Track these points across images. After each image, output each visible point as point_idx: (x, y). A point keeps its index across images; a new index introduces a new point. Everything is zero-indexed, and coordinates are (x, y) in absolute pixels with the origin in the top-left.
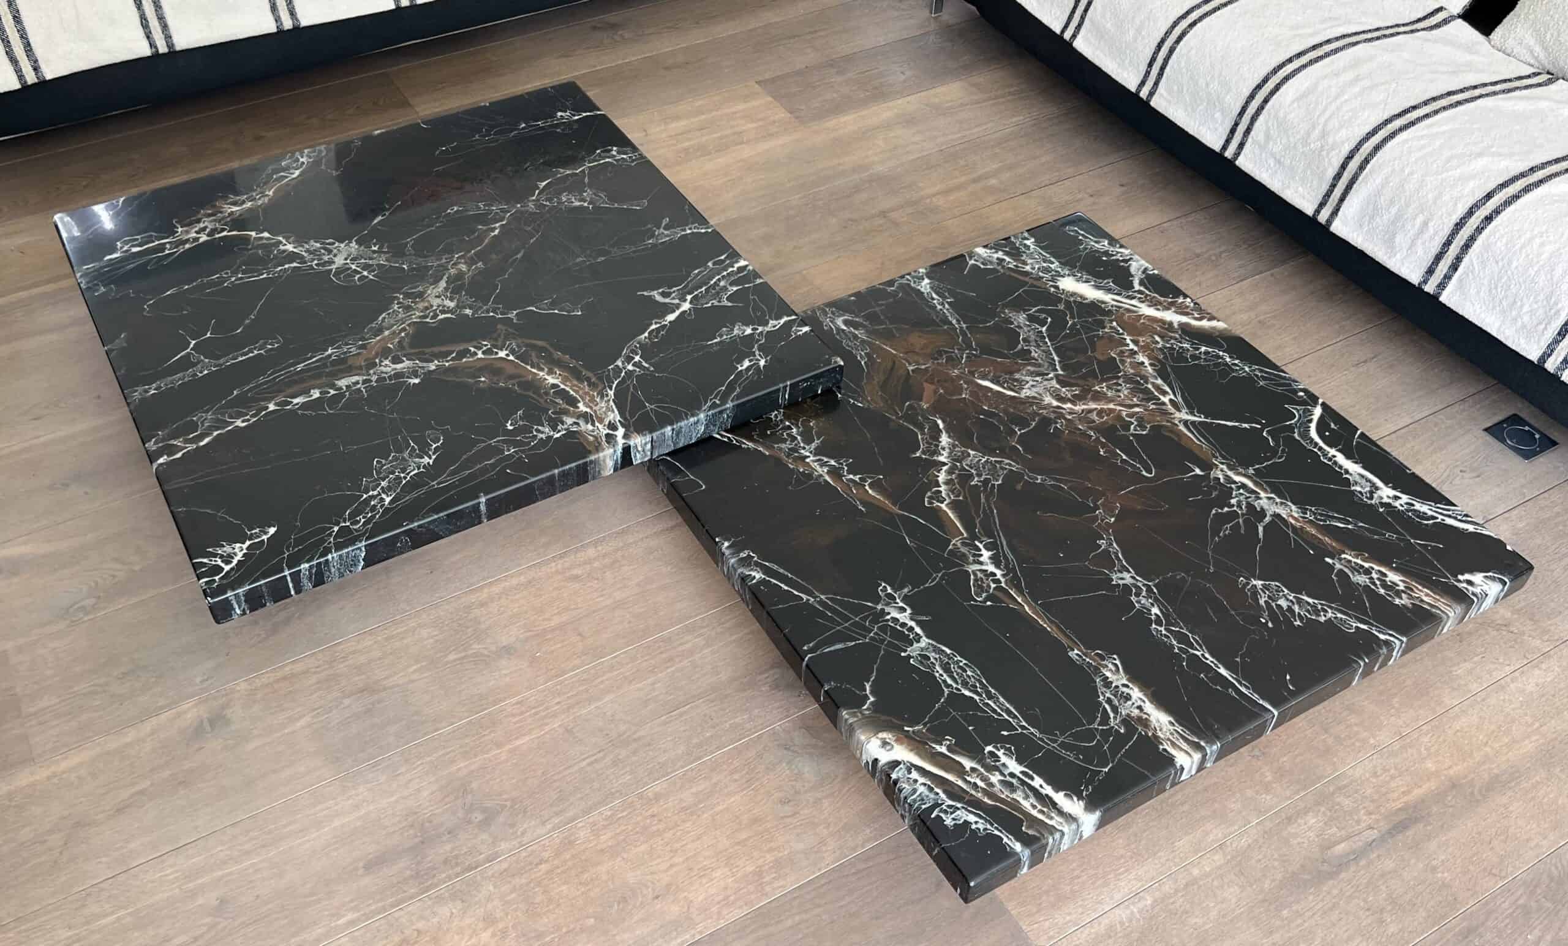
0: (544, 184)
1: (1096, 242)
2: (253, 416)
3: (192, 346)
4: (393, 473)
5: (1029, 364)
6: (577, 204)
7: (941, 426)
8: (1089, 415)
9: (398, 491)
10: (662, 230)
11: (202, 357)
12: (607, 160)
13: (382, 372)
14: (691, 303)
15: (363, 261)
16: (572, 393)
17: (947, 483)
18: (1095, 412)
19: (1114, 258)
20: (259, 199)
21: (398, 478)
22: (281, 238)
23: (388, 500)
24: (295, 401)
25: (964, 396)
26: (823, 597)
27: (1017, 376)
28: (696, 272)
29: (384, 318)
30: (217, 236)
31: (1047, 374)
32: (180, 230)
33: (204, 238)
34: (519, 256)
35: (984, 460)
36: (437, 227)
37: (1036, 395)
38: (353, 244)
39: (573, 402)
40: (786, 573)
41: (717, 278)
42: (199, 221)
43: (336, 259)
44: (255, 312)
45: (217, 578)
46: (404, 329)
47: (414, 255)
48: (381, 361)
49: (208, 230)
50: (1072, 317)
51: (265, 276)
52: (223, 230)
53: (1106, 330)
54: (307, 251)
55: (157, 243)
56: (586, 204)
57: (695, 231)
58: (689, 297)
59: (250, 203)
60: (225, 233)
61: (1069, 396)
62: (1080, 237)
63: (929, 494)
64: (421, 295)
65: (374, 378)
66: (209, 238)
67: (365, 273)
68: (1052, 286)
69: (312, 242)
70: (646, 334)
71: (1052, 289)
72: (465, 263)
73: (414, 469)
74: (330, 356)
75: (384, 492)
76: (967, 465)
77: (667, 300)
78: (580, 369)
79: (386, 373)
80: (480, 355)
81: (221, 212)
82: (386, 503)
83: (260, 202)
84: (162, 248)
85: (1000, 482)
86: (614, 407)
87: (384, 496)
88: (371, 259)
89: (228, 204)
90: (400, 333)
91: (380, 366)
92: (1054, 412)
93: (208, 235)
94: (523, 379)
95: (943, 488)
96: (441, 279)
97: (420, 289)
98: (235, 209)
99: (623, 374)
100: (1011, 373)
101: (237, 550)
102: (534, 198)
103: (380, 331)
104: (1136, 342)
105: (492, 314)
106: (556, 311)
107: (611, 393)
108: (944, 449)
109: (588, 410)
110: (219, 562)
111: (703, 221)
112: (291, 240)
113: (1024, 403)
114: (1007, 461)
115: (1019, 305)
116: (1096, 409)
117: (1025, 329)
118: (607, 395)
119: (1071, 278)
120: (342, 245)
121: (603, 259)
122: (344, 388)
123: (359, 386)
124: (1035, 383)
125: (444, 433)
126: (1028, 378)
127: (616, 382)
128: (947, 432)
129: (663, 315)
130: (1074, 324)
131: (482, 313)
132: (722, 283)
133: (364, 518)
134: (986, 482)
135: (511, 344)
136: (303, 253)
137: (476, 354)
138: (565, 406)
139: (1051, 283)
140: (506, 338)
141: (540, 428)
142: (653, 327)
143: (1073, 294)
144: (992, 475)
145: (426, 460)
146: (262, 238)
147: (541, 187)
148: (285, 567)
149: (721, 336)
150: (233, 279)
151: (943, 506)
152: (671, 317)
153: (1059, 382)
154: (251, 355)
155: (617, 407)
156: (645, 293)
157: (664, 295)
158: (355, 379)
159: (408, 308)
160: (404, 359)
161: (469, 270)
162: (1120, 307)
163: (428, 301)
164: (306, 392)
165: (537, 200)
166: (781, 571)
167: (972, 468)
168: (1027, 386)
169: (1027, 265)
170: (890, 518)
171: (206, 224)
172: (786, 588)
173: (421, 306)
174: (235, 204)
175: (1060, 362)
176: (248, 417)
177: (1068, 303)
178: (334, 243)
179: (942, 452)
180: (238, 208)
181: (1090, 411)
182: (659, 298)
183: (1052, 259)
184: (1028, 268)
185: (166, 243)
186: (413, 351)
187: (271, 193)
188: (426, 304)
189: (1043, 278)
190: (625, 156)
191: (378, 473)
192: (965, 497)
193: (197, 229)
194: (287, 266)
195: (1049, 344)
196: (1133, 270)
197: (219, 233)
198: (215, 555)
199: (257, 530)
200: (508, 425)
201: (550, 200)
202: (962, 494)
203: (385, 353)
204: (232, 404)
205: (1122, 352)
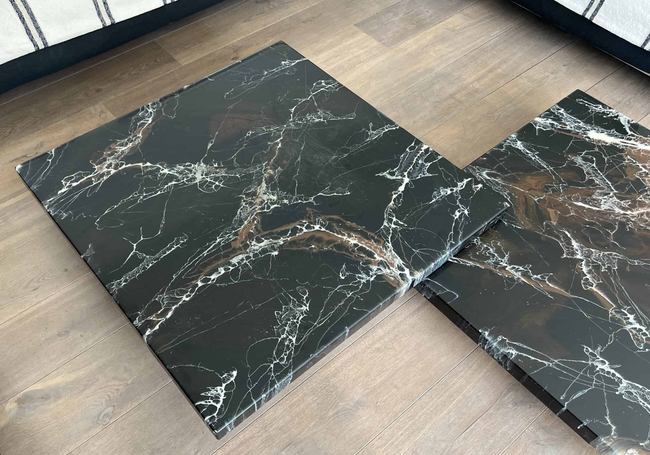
0: (293, 109)
1: (596, 107)
2: (191, 292)
3: (135, 248)
4: (289, 320)
5: (597, 188)
6: (317, 120)
7: (569, 235)
8: (642, 217)
9: (297, 332)
10: (371, 131)
11: (144, 255)
12: (322, 89)
13: (254, 250)
14: (408, 177)
15: (212, 175)
16: (368, 248)
17: (590, 272)
18: (645, 215)
19: (609, 116)
20: (135, 140)
21: (293, 323)
22: (158, 166)
23: (294, 339)
24: (213, 277)
25: (572, 214)
26: (556, 361)
27: (594, 197)
28: (402, 156)
29: (240, 212)
30: (120, 169)
31: (609, 194)
32: (96, 167)
33: (113, 171)
34: (299, 159)
35: (602, 254)
36: (245, 147)
37: (610, 208)
38: (202, 164)
39: (371, 255)
40: (529, 348)
41: (416, 158)
42: (105, 160)
43: (196, 176)
44: (164, 218)
45: (215, 414)
46: (254, 219)
47: (240, 167)
48: (251, 243)
49: (113, 165)
50: (606, 156)
51: (159, 193)
52: (122, 164)
53: (626, 161)
54: (177, 172)
55: (86, 178)
56: (322, 120)
57: (390, 129)
58: (406, 174)
59: (131, 144)
60: (124, 166)
61: (627, 206)
62: (586, 105)
63: (582, 282)
64: (254, 194)
65: (251, 255)
66: (116, 171)
67: (217, 183)
68: (586, 137)
69: (178, 166)
70: (392, 202)
71: (587, 139)
72: (271, 169)
73: (300, 315)
74: (219, 243)
75: (289, 335)
76: (594, 259)
77: (394, 178)
78: (365, 231)
79: (257, 250)
80: (305, 230)
81: (116, 152)
82: (294, 342)
83: (137, 142)
84: (89, 182)
85: (617, 268)
86: (396, 254)
87: (290, 337)
88: (217, 173)
89: (118, 146)
90: (253, 222)
91: (252, 246)
92: (624, 217)
93: (115, 169)
94: (336, 243)
95: (588, 276)
96: (262, 181)
97: (252, 189)
98: (124, 148)
99: (391, 231)
100: (590, 196)
101: (219, 392)
102: (292, 120)
103: (241, 222)
104: (645, 167)
105: (300, 201)
106: (335, 194)
107: (390, 245)
108: (577, 250)
109: (382, 259)
110: (212, 403)
111: (391, 123)
112: (165, 166)
113: (606, 214)
114: (614, 253)
115: (576, 152)
116: (644, 212)
117: (585, 166)
118: (388, 247)
119: (593, 130)
120: (196, 166)
121: (347, 155)
122: (237, 264)
123: (245, 261)
124: (605, 200)
125: (307, 286)
126: (601, 198)
127: (390, 237)
128: (574, 239)
129: (396, 189)
130: (608, 160)
131: (294, 201)
132: (420, 162)
133: (285, 355)
134: (609, 268)
135: (319, 220)
136: (176, 174)
137: (302, 230)
138: (367, 258)
139: (585, 136)
140: (315, 217)
141: (360, 275)
142: (394, 196)
143: (599, 141)
144: (610, 263)
145: (304, 308)
146: (147, 167)
147: (293, 111)
148: (253, 400)
149: (435, 197)
150: (142, 197)
151: (593, 288)
152: (402, 188)
153: (618, 198)
154: (173, 249)
155: (398, 254)
156: (380, 175)
157: (392, 174)
158: (240, 257)
159: (251, 204)
160: (263, 239)
161: (275, 173)
162: (627, 146)
163: (260, 197)
164: (215, 270)
165: (294, 121)
166: (525, 347)
167: (597, 260)
168: (602, 203)
169: (567, 126)
170: (569, 301)
171: (110, 161)
172: (533, 358)
173: (258, 201)
174: (122, 145)
175: (612, 185)
176: (189, 293)
177: (599, 146)
178: (191, 165)
179: (577, 252)
180: (125, 148)
181: (642, 214)
182: (389, 177)
183: (579, 121)
184: (568, 128)
185: (92, 177)
186: (265, 233)
187: (140, 135)
188: (260, 200)
189: (579, 133)
190: (330, 86)
191: (281, 321)
192: (602, 280)
193: (106, 165)
194: (170, 184)
195: (601, 174)
196: (622, 122)
197: (120, 167)
198: (208, 398)
199: (225, 375)
200: (341, 276)
201: (301, 119)
202: (600, 279)
203: (250, 236)
204: (174, 286)
205: (641, 174)
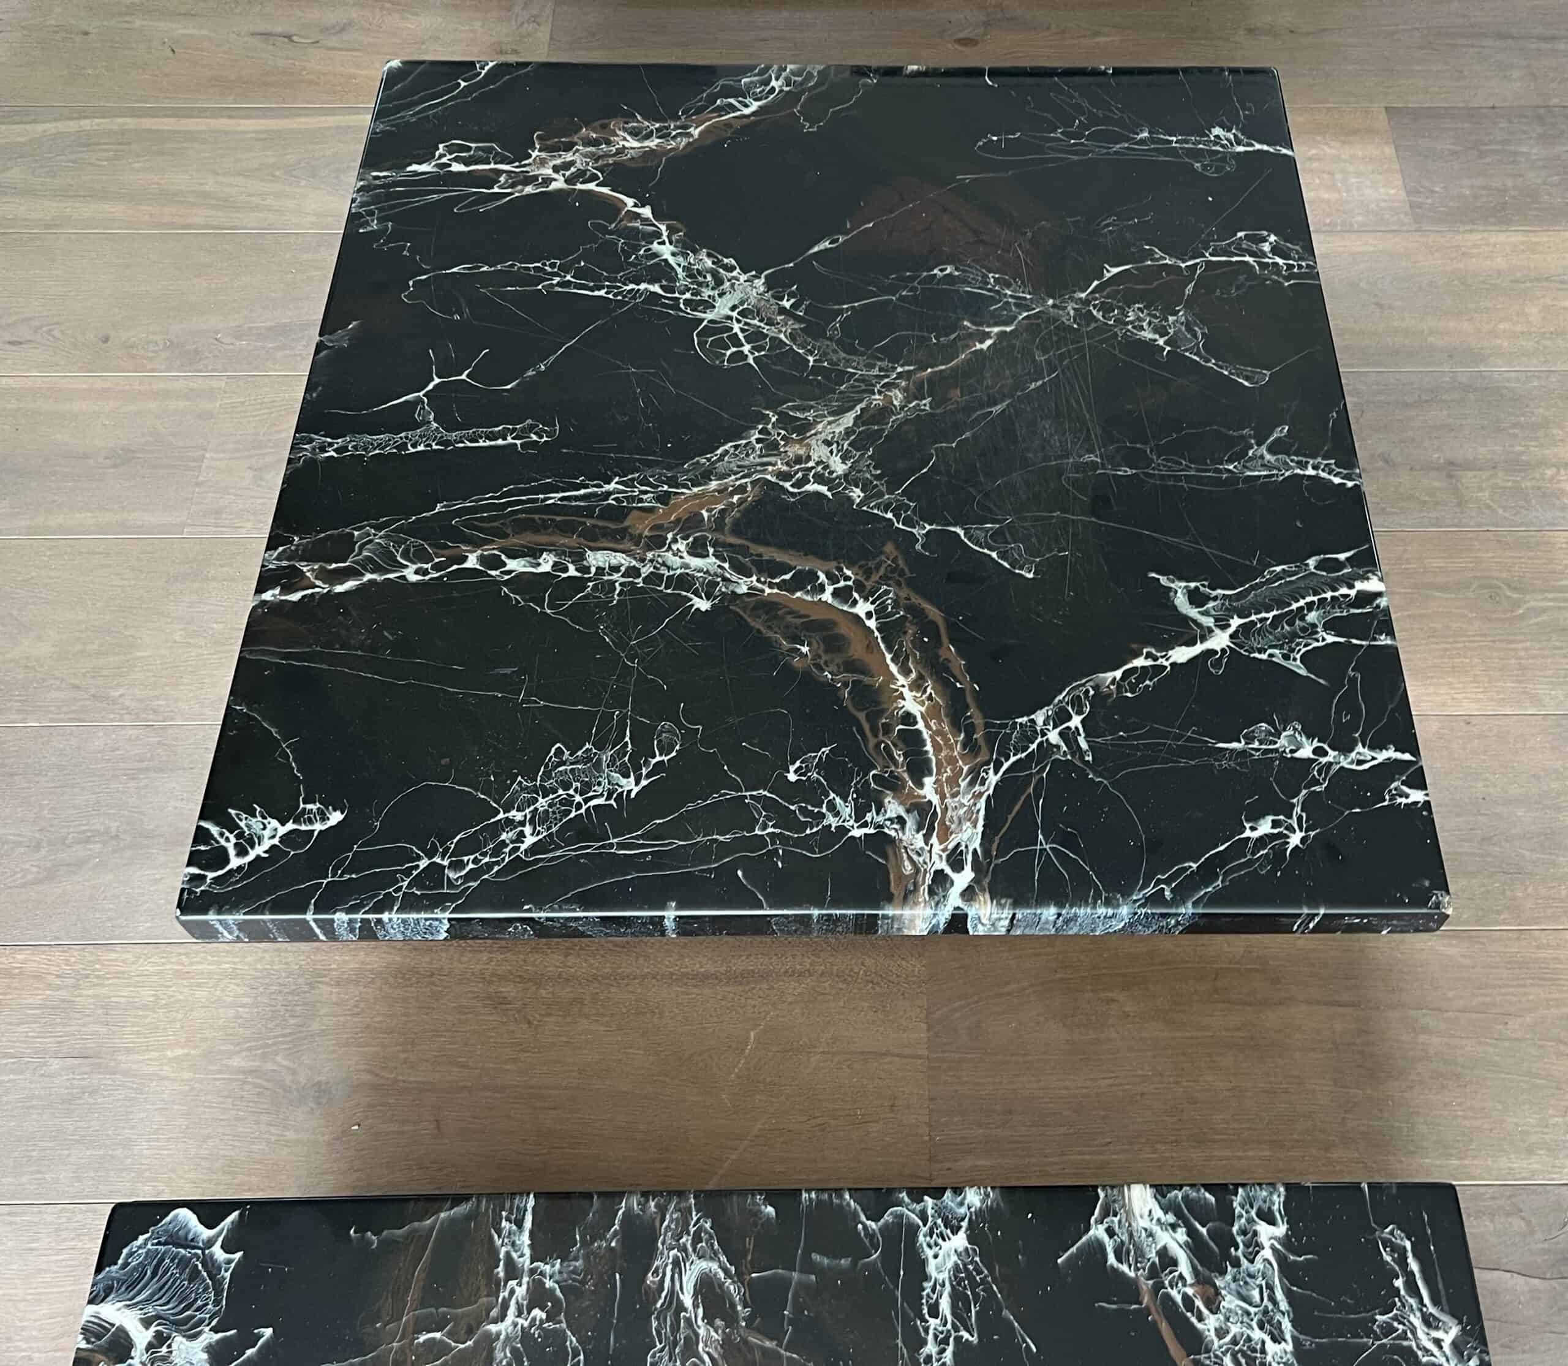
0: (1115, 271)
2: (437, 567)
3: (429, 387)
4: (567, 786)
9: (555, 829)
11: (431, 417)
13: (664, 564)
15: (754, 323)
16: (929, 745)
20: (676, 137)
21: (570, 801)
22: (663, 228)
23: (530, 840)
24: (510, 564)
30: (580, 186)
32: (536, 153)
33: (560, 181)
34: (997, 409)
36: (901, 298)
38: (760, 283)
39: (919, 769)
42: (569, 147)
43: (720, 302)
44: (552, 359)
46: (742, 489)
47: (838, 341)
48: (675, 541)
49: (574, 168)
51: (603, 292)
52: (593, 178)
54: (687, 269)
55: (491, 165)
59: (657, 141)
60: (592, 185)
64: (803, 429)
65: (646, 570)
66: (566, 186)
67: (747, 349)
69: (703, 254)
70: (1118, 673)
72: (905, 390)
73: (602, 795)
74: (607, 495)
75: (532, 821)
78: (970, 699)
79: (669, 568)
80: (827, 595)
82: (524, 847)
83: (673, 144)
86: (982, 814)
87: (528, 829)
88: (770, 323)
89: (628, 128)
90: (732, 494)
91: (667, 550)
93: (569, 178)
96: (850, 409)
97: (810, 415)
98: (631, 143)
99: (1034, 746)
101: (267, 832)
102: (1085, 294)
103: (706, 476)
105: (890, 516)
106: (994, 554)
107: (993, 779)
109: (936, 799)
112: (675, 237)
118: (984, 782)
120: (743, 278)
122: (597, 569)
123: (616, 576)
125: (689, 735)
131: (877, 506)
133: (476, 861)
135: (887, 593)
136: (680, 270)
137: (823, 590)
138: (903, 771)
140: (886, 578)
141: (839, 801)
142: (1138, 663)
145: (629, 784)
146: (637, 216)
147: (1106, 276)
150: (556, 280)
154: (501, 442)
158: (617, 559)
159: (771, 447)
160: (711, 550)
161: (902, 408)
163: (809, 446)
164: (535, 554)
165: (1088, 301)
171: (576, 156)
173: (793, 450)
174: (636, 133)
176: (430, 566)
178: (733, 270)
180: (635, 143)
185: (504, 172)
186: (732, 540)
187: (697, 132)
188: (801, 452)
191: (546, 776)
193: (557, 162)
194: (643, 286)
197: (584, 182)
199: (316, 806)
200: (793, 768)
201: (1107, 308)
203: (689, 524)
204: (421, 529)
